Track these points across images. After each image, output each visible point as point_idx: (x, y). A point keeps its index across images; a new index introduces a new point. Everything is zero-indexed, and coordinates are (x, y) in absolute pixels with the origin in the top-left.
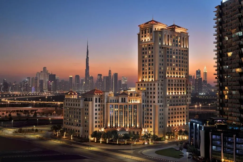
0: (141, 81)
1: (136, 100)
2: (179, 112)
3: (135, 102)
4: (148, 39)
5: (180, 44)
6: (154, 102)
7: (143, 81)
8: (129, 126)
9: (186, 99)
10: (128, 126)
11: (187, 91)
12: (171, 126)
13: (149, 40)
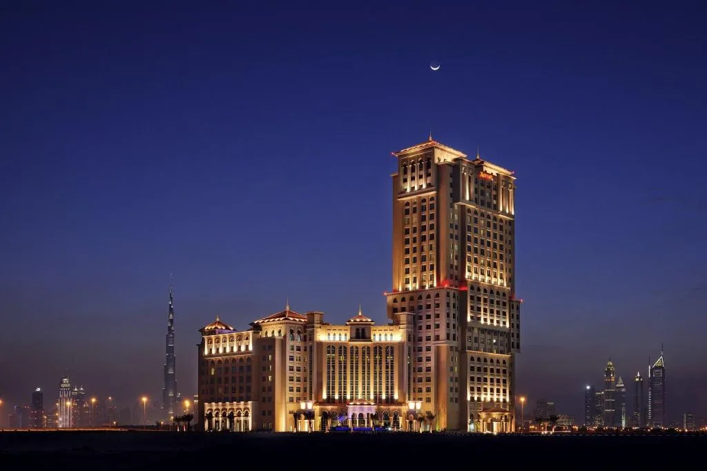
0: (403, 290)
1: (391, 335)
2: (495, 368)
3: (389, 339)
4: (422, 186)
5: (495, 202)
6: (437, 338)
7: (407, 289)
8: (375, 398)
9: (509, 340)
10: (372, 397)
11: (512, 322)
12: (476, 399)
13: (424, 187)
